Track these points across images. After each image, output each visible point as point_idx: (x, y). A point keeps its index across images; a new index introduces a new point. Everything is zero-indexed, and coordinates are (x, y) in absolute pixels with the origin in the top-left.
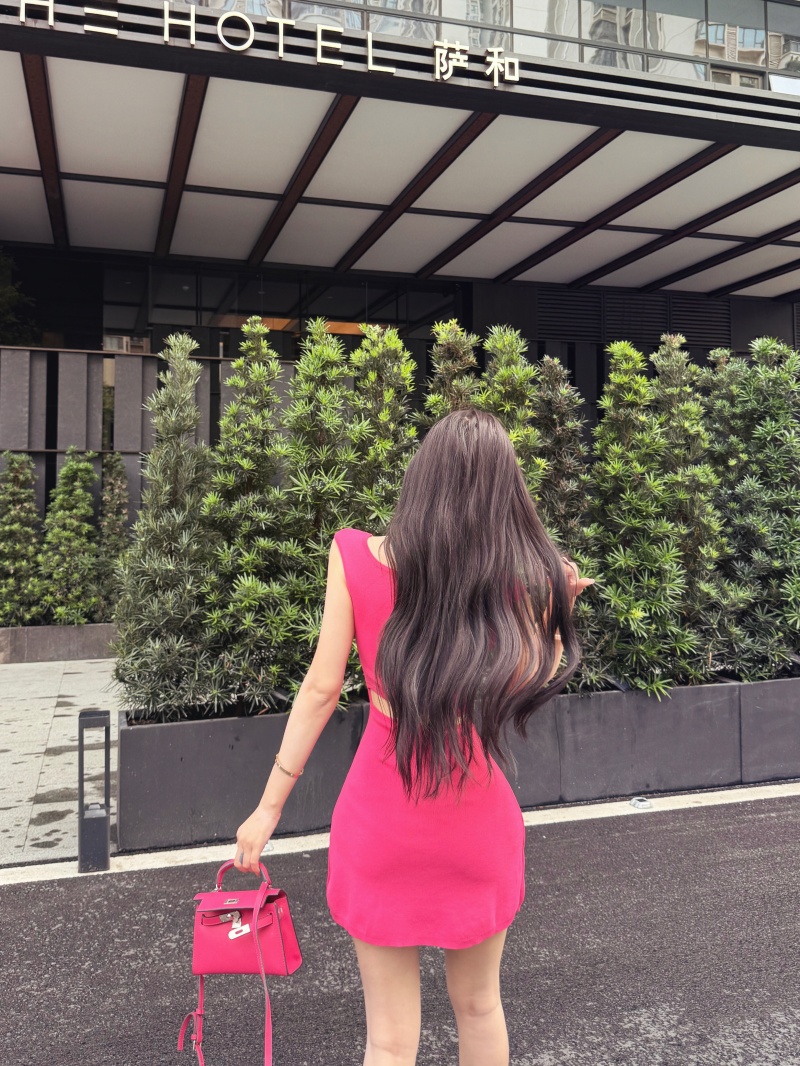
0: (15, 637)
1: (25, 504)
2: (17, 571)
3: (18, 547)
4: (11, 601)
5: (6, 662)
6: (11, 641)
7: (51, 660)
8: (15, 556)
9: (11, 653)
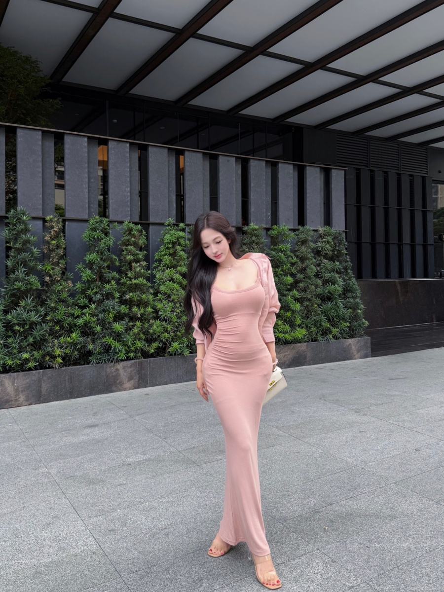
0: (141, 367)
1: (141, 263)
2: (142, 315)
3: (144, 296)
4: (140, 339)
5: (135, 388)
6: (138, 371)
7: (166, 383)
8: (141, 304)
9: (139, 380)
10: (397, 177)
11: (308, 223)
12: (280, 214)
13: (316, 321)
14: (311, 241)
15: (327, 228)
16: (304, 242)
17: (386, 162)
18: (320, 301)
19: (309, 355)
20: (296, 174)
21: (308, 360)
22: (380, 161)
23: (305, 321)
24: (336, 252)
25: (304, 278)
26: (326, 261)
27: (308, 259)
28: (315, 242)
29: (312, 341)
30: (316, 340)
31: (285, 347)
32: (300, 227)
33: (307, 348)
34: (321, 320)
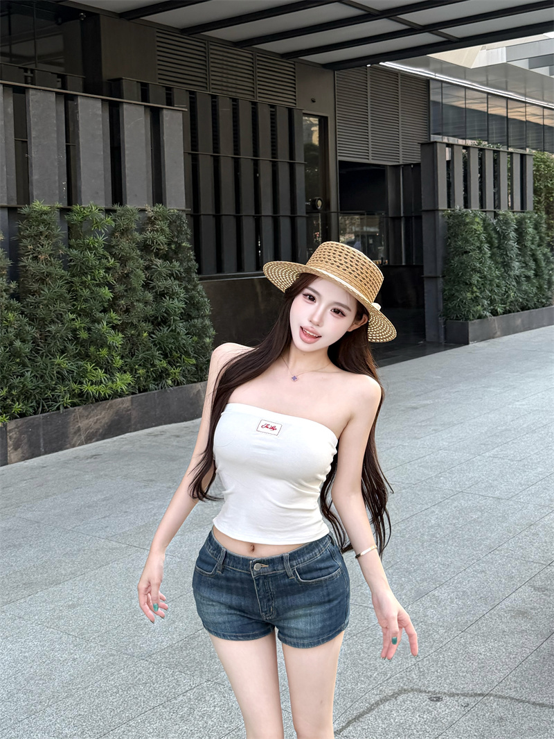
10: (252, 108)
11: (128, 198)
12: (83, 183)
13: (146, 360)
14: (136, 230)
15: (159, 208)
16: (125, 232)
17: (234, 81)
18: (151, 327)
19: (134, 414)
20: (107, 115)
21: (133, 422)
22: (225, 80)
23: (129, 360)
24: (173, 246)
25: (126, 291)
26: (159, 262)
27: (132, 258)
28: (141, 230)
29: (140, 392)
30: (145, 391)
31: (98, 406)
32: (116, 207)
33: (132, 405)
34: (153, 356)
